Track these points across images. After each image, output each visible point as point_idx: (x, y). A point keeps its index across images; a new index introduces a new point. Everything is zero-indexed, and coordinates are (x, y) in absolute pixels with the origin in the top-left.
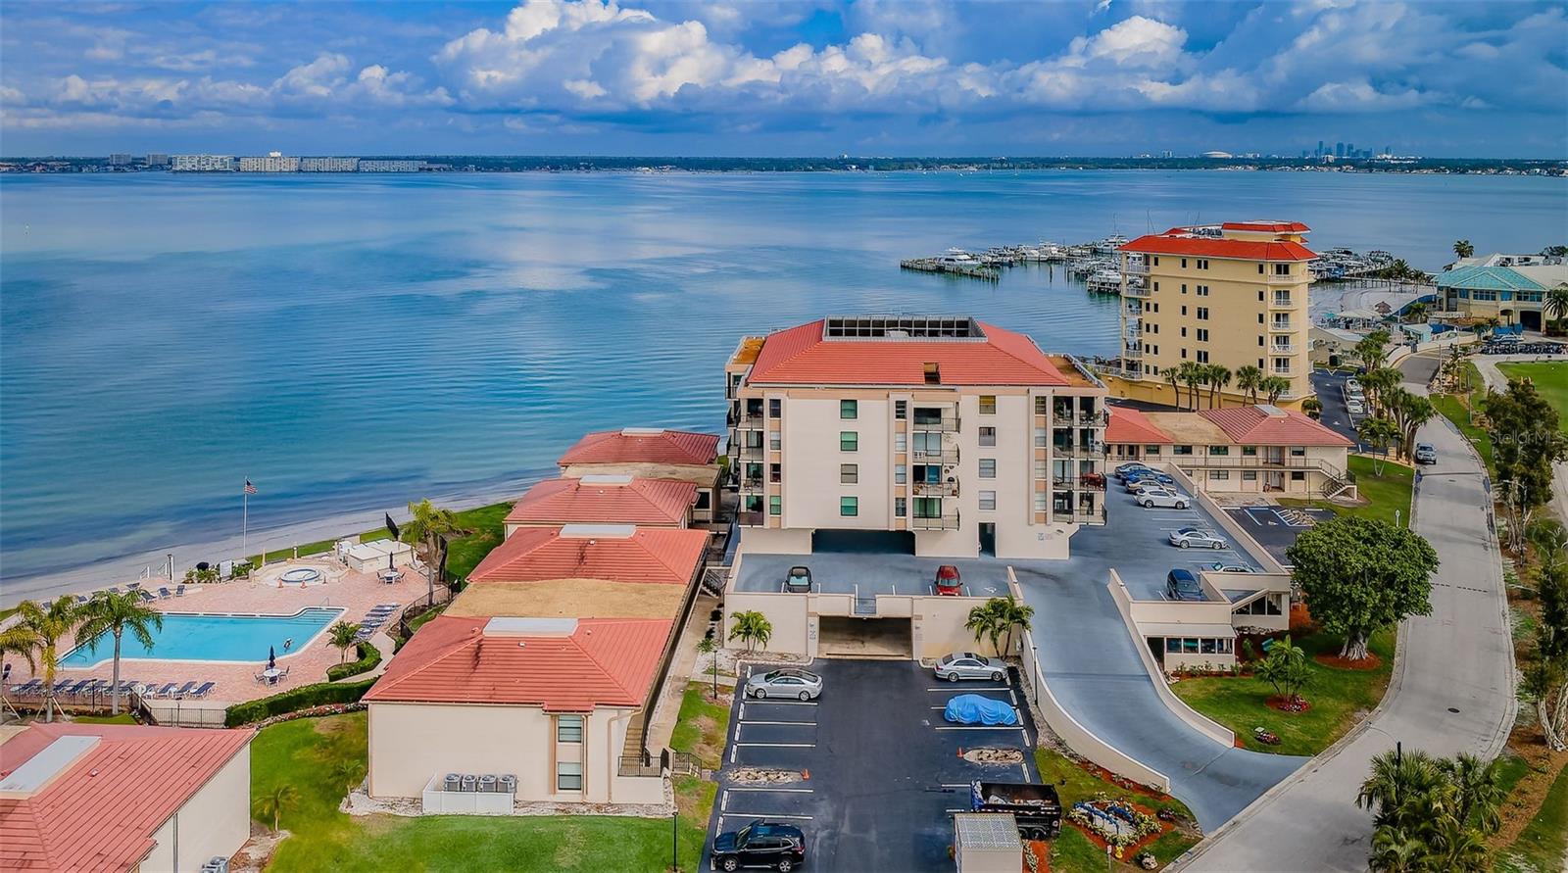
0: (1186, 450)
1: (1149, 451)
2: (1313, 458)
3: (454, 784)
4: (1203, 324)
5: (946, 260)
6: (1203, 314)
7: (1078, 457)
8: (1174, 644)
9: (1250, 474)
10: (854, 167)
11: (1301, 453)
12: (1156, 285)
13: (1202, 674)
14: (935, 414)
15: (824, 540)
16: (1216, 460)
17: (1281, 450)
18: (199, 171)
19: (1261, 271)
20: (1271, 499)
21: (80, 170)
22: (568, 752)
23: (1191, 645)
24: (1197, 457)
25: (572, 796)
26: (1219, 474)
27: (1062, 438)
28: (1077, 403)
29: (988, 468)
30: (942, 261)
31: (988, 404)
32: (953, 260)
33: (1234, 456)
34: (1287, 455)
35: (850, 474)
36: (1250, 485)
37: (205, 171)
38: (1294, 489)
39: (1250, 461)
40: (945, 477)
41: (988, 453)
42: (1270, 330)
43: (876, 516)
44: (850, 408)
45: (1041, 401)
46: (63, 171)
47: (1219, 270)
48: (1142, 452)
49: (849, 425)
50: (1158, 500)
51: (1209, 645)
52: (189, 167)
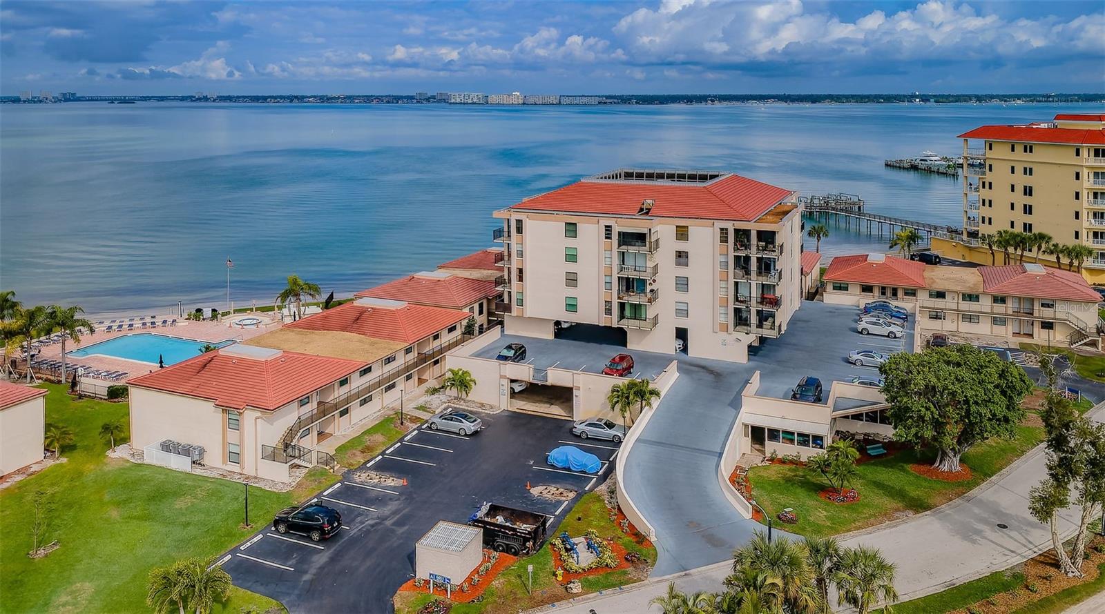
0: (941, 295)
1: (906, 294)
2: (1060, 311)
3: (167, 447)
4: (1028, 200)
5: (921, 160)
6: (1028, 191)
7: (755, 281)
8: (774, 435)
9: (998, 320)
10: (918, 100)
11: (1048, 306)
12: (990, 166)
13: (792, 462)
14: (641, 238)
15: (562, 332)
16: (966, 306)
17: (1032, 300)
18: (464, 103)
19: (1078, 154)
20: (1014, 342)
21: (398, 102)
22: (232, 436)
23: (789, 436)
24: (949, 303)
25: (235, 468)
26: (970, 318)
27: (742, 264)
28: (754, 235)
29: (682, 284)
30: (918, 161)
31: (682, 233)
32: (926, 160)
33: (985, 304)
34: (1036, 306)
35: (572, 280)
36: (1000, 330)
37: (467, 103)
38: (1041, 337)
39: (1000, 308)
40: (649, 288)
41: (682, 272)
42: (1085, 205)
43: (591, 314)
44: (571, 229)
45: (724, 231)
46: (388, 102)
47: (1042, 154)
48: (900, 293)
49: (571, 242)
50: (873, 329)
51: (805, 439)
52: (458, 100)
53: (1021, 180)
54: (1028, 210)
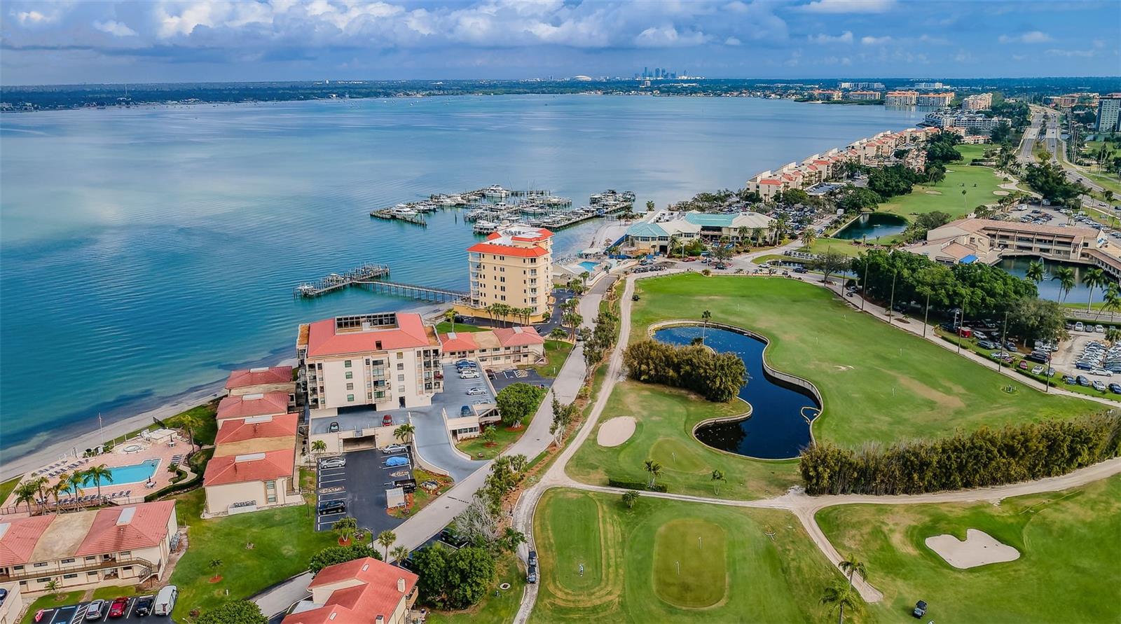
0: (484, 351)
1: (470, 352)
2: (530, 348)
3: (236, 506)
4: (503, 284)
6: (503, 279)
7: (433, 370)
8: (460, 431)
9: (508, 357)
11: (527, 347)
12: (484, 266)
13: (468, 439)
14: (381, 362)
15: (341, 411)
16: (495, 353)
17: (520, 347)
19: (524, 262)
20: (514, 366)
23: (466, 430)
24: (488, 353)
25: (273, 504)
26: (497, 358)
27: (427, 365)
28: (432, 352)
29: (401, 378)
31: (400, 355)
33: (502, 351)
34: (521, 348)
35: (350, 386)
36: (508, 361)
38: (524, 361)
39: (508, 352)
40: (386, 383)
41: (401, 372)
42: (528, 286)
43: (361, 400)
44: (348, 364)
45: (419, 353)
47: (508, 261)
48: (467, 353)
49: (349, 369)
50: (467, 376)
51: (471, 430)
53: (499, 274)
54: (503, 289)
